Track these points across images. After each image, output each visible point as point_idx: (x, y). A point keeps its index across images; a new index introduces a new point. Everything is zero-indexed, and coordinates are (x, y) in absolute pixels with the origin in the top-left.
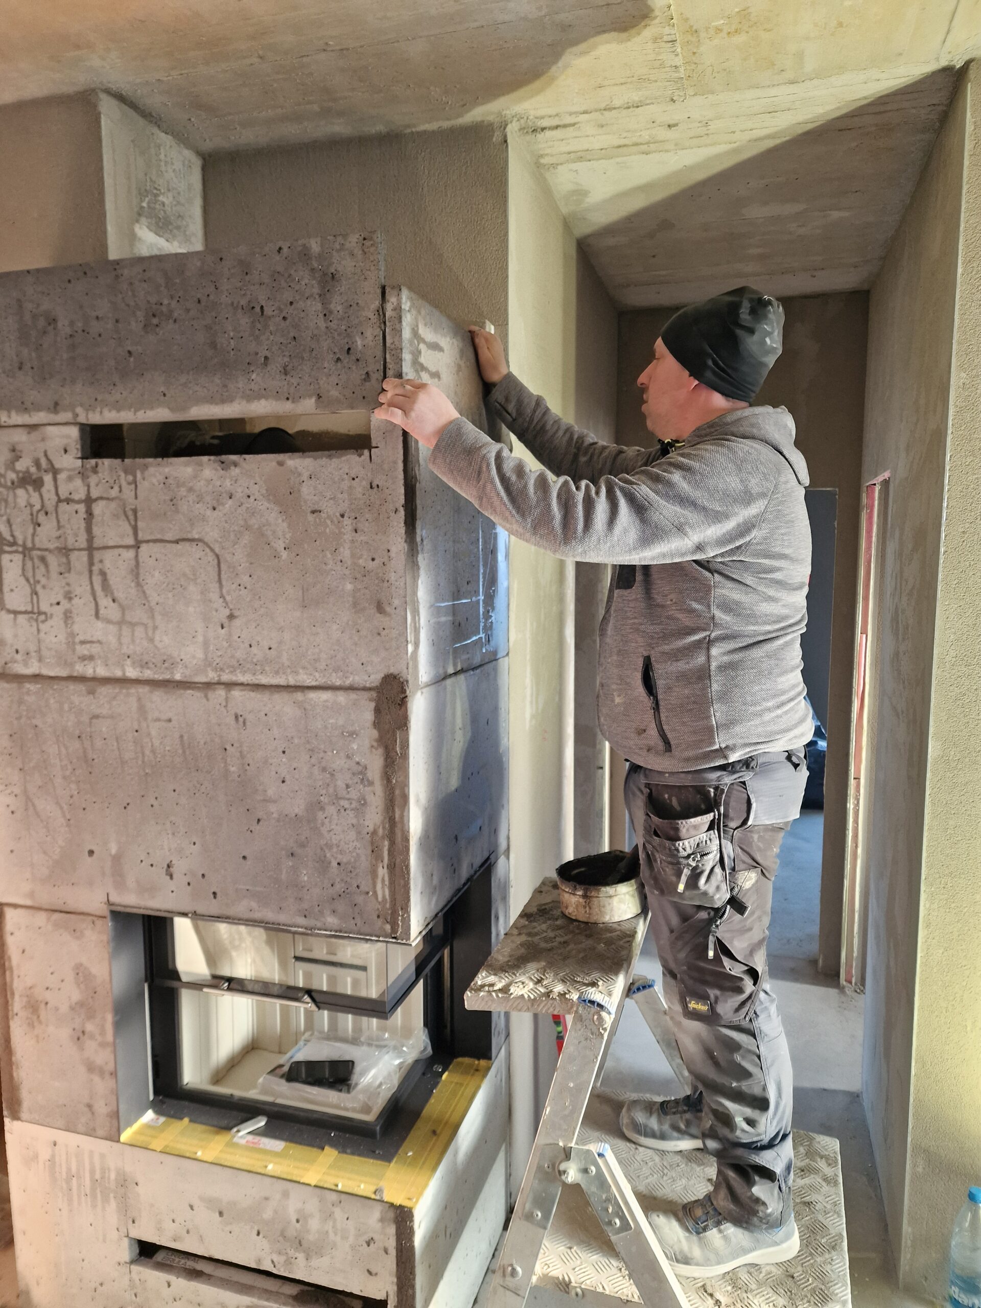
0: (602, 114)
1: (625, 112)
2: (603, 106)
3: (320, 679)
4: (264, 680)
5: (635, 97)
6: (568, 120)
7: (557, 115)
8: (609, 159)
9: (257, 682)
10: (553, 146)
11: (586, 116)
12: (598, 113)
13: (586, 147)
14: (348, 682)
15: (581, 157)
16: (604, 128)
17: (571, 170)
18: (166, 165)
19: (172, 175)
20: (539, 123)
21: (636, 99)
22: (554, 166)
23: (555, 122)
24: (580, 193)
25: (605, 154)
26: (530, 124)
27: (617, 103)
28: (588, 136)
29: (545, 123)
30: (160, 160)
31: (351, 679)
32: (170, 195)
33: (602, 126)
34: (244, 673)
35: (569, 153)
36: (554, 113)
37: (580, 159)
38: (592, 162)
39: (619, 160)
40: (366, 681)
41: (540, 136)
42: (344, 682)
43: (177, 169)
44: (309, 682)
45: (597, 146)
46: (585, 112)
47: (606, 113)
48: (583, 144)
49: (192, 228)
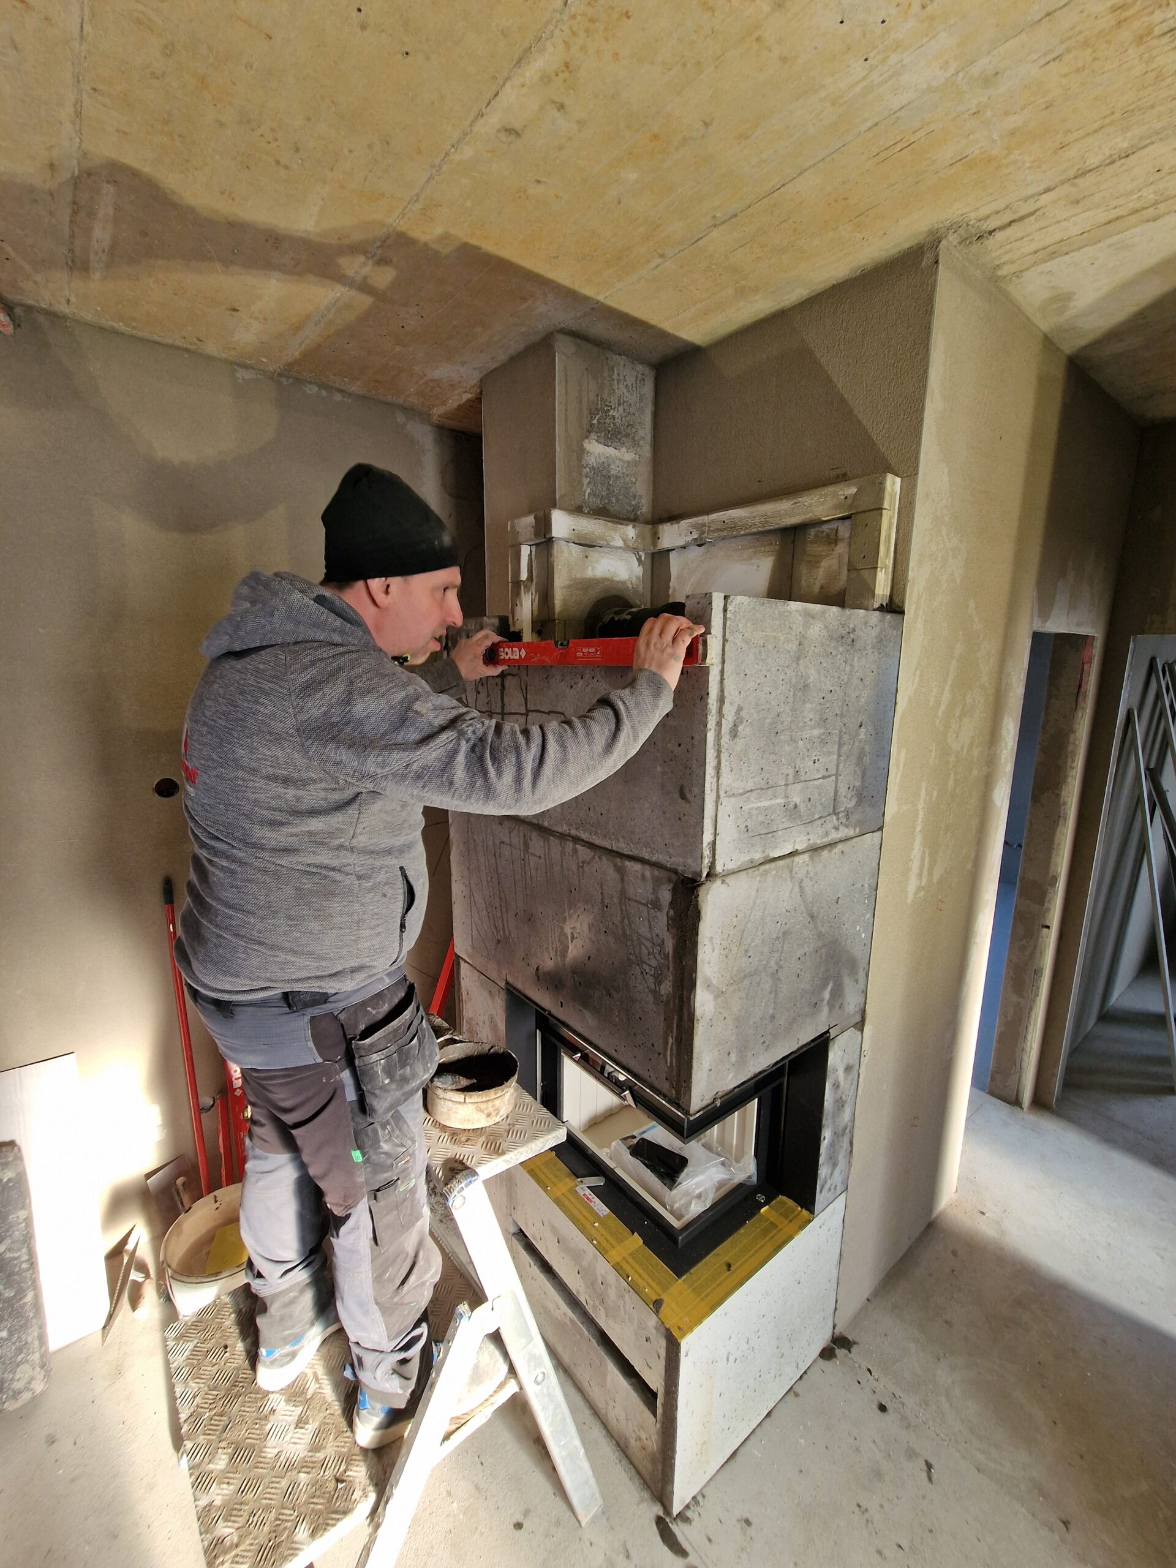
0: (1074, 185)
1: (1109, 171)
2: (1072, 173)
3: (634, 850)
4: (597, 841)
5: (1122, 143)
6: (1025, 209)
7: (1007, 207)
8: (1095, 243)
9: (592, 841)
10: (1011, 250)
11: (1051, 196)
12: (1066, 186)
13: (1058, 237)
14: (654, 859)
15: (1052, 253)
16: (1081, 204)
17: (1041, 273)
18: (618, 383)
19: (625, 391)
20: (985, 226)
21: (1125, 145)
22: (1018, 274)
23: (1008, 217)
24: (1062, 299)
25: (1091, 237)
26: (973, 230)
27: (1093, 161)
28: (1058, 222)
29: (993, 224)
30: (614, 380)
31: (656, 856)
32: (621, 409)
33: (1078, 202)
34: (584, 831)
35: (1036, 252)
36: (1003, 206)
37: (1053, 255)
38: (1071, 254)
39: (1110, 241)
40: (668, 862)
41: (990, 242)
42: (651, 858)
43: (630, 385)
44: (626, 852)
45: (1076, 231)
46: (1048, 190)
47: (1079, 181)
48: (1055, 234)
49: (641, 433)
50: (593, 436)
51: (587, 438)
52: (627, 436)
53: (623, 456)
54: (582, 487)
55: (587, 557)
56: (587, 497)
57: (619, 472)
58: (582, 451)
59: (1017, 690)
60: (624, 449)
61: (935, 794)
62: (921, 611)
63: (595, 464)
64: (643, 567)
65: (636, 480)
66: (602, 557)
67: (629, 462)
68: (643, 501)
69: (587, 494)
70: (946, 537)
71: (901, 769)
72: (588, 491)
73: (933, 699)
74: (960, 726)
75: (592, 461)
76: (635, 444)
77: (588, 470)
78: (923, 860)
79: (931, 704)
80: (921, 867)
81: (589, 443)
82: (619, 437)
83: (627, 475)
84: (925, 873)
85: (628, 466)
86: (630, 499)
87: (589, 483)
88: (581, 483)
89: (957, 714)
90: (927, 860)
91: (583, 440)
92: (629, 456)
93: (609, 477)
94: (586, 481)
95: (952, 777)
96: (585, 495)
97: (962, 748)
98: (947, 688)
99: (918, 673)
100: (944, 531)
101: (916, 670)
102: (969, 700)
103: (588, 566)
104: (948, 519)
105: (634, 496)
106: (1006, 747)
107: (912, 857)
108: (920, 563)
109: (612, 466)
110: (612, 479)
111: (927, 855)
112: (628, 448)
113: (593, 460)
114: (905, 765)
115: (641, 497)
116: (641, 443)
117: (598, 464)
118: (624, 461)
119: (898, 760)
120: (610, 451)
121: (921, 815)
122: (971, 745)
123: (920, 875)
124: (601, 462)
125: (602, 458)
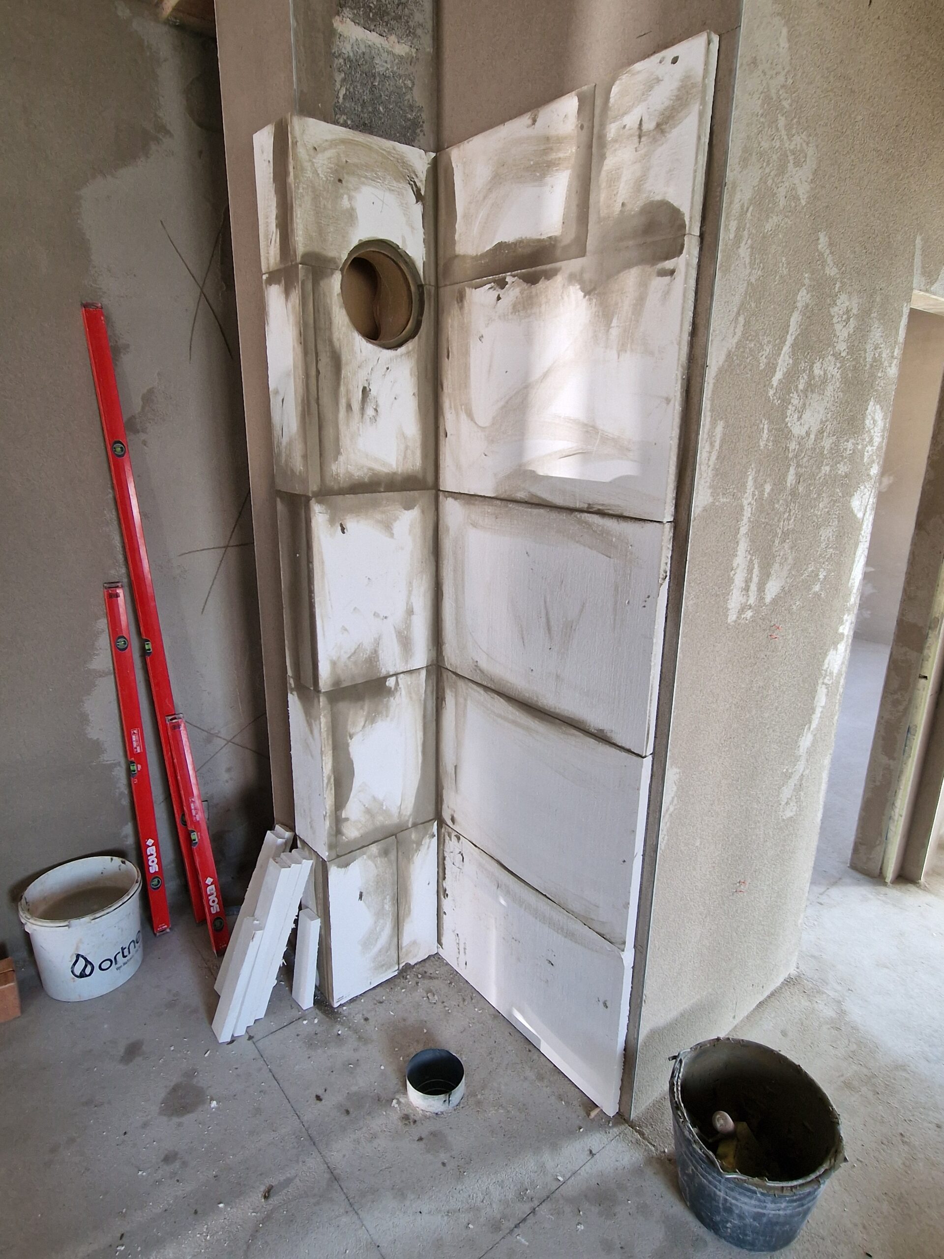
49: (418, 17)
50: (347, 12)
51: (338, 14)
52: (398, 18)
53: (392, 47)
54: (334, 84)
55: (340, 181)
56: (341, 100)
57: (387, 69)
58: (331, 34)
59: (889, 369)
60: (393, 38)
61: (768, 488)
62: (746, 232)
63: (351, 54)
64: (423, 205)
65: (413, 84)
66: (363, 183)
67: (401, 57)
68: (424, 116)
69: (341, 96)
70: (783, 132)
71: (717, 445)
72: (343, 91)
73: (763, 360)
74: (804, 404)
75: (347, 49)
76: (410, 33)
77: (341, 61)
78: (750, 571)
79: (762, 366)
80: (748, 581)
81: (342, 22)
82: (386, 19)
83: (400, 76)
84: (753, 587)
85: (400, 63)
86: (404, 111)
87: (344, 80)
88: (331, 78)
89: (801, 387)
90: (756, 571)
91: (331, 17)
92: (402, 49)
93: (374, 76)
94: (339, 77)
95: (792, 471)
96: (338, 97)
97: (808, 434)
98: (786, 349)
99: (741, 319)
100: (782, 121)
101: (738, 314)
102: (817, 371)
103: (343, 194)
104: (787, 106)
105: (411, 107)
106: (871, 441)
107: (735, 565)
108: (745, 162)
109: (377, 61)
110: (378, 79)
111: (756, 566)
112: (400, 38)
113: (349, 48)
114: (723, 441)
115: (420, 109)
116: (419, 31)
117: (356, 54)
118: (394, 55)
119: (711, 436)
120: (373, 38)
121: (747, 513)
122: (821, 432)
123: (747, 589)
124: (360, 52)
125: (362, 47)
